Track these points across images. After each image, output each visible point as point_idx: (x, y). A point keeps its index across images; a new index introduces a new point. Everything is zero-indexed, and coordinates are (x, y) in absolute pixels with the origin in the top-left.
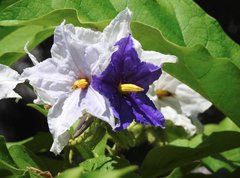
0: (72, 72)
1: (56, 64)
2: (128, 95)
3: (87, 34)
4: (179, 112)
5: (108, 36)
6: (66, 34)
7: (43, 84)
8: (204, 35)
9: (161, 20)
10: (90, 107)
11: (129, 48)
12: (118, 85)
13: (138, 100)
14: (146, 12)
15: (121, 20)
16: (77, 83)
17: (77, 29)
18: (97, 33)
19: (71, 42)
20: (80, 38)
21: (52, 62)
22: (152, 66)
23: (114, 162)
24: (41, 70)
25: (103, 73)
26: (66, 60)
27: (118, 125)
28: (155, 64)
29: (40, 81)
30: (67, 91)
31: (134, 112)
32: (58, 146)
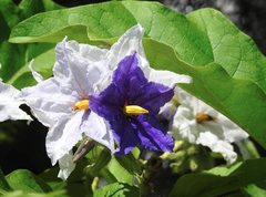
0: (74, 93)
1: (58, 84)
2: (134, 117)
3: (93, 51)
4: (221, 138)
5: (116, 54)
6: (67, 51)
7: (43, 104)
8: (237, 55)
9: (189, 38)
10: (91, 130)
11: (134, 66)
12: (123, 106)
13: (146, 123)
14: (172, 29)
15: (130, 36)
16: (78, 104)
17: (82, 46)
18: (103, 50)
19: (73, 60)
20: (84, 56)
21: (54, 81)
22: (162, 87)
23: (126, 190)
24: (42, 90)
25: (102, 93)
26: (69, 79)
27: (118, 150)
28: (165, 85)
29: (40, 102)
30: (69, 112)
31: (140, 135)
32: (65, 172)
